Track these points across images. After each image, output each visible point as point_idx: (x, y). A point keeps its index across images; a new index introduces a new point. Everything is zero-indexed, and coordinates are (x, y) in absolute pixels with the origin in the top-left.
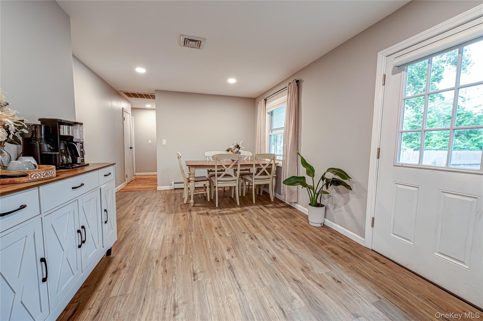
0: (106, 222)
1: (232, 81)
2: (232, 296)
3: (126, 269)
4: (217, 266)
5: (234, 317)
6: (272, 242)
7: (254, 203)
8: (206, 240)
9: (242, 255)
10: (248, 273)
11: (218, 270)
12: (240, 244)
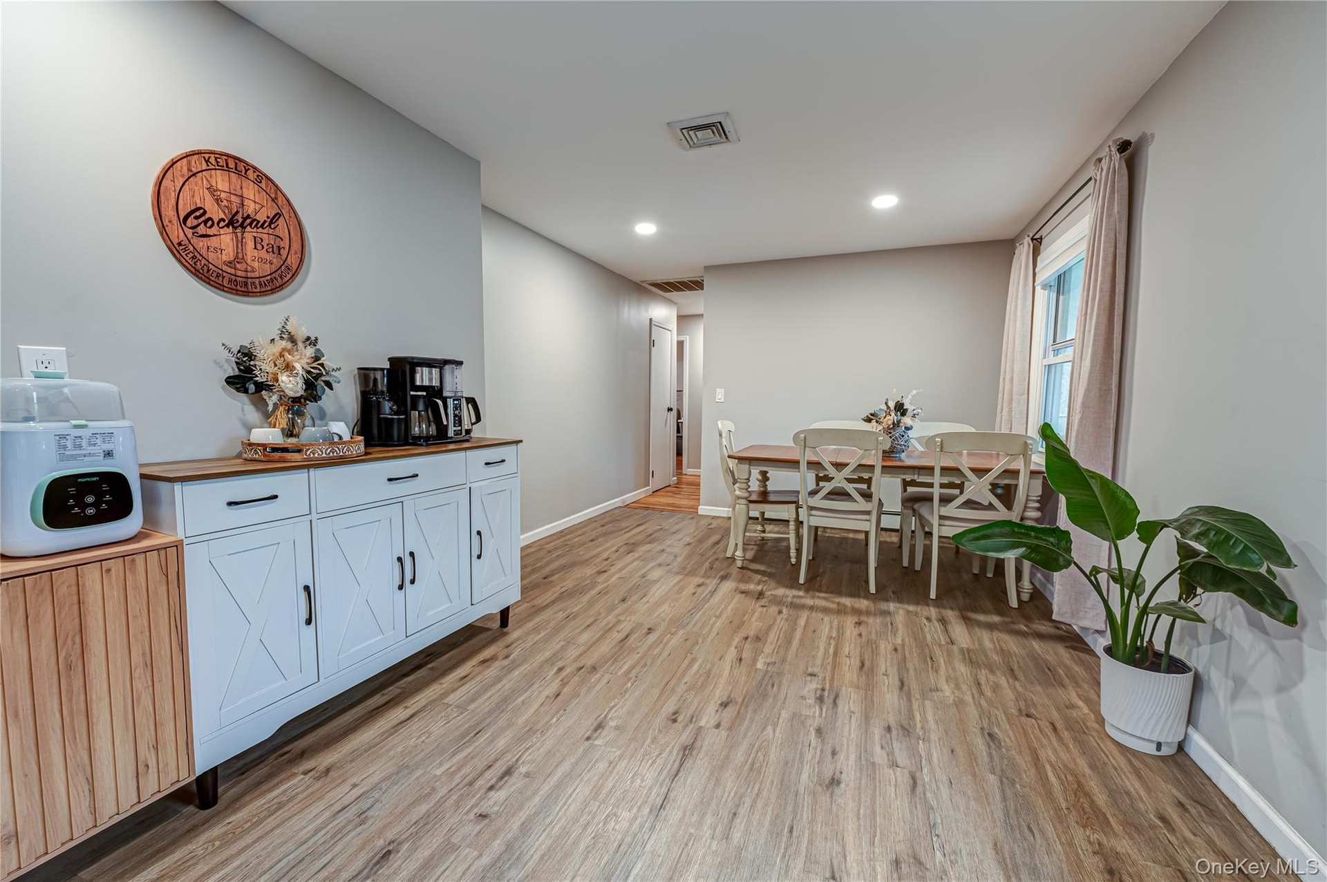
0: (479, 557)
1: (885, 202)
2: (625, 815)
3: (506, 662)
4: (660, 731)
5: (581, 865)
6: (877, 732)
7: (933, 595)
8: (694, 660)
9: (748, 730)
10: (717, 782)
11: (654, 740)
12: (771, 700)
